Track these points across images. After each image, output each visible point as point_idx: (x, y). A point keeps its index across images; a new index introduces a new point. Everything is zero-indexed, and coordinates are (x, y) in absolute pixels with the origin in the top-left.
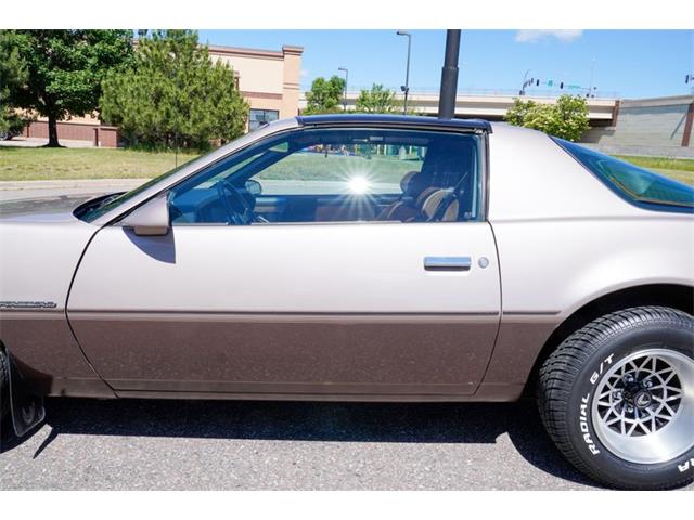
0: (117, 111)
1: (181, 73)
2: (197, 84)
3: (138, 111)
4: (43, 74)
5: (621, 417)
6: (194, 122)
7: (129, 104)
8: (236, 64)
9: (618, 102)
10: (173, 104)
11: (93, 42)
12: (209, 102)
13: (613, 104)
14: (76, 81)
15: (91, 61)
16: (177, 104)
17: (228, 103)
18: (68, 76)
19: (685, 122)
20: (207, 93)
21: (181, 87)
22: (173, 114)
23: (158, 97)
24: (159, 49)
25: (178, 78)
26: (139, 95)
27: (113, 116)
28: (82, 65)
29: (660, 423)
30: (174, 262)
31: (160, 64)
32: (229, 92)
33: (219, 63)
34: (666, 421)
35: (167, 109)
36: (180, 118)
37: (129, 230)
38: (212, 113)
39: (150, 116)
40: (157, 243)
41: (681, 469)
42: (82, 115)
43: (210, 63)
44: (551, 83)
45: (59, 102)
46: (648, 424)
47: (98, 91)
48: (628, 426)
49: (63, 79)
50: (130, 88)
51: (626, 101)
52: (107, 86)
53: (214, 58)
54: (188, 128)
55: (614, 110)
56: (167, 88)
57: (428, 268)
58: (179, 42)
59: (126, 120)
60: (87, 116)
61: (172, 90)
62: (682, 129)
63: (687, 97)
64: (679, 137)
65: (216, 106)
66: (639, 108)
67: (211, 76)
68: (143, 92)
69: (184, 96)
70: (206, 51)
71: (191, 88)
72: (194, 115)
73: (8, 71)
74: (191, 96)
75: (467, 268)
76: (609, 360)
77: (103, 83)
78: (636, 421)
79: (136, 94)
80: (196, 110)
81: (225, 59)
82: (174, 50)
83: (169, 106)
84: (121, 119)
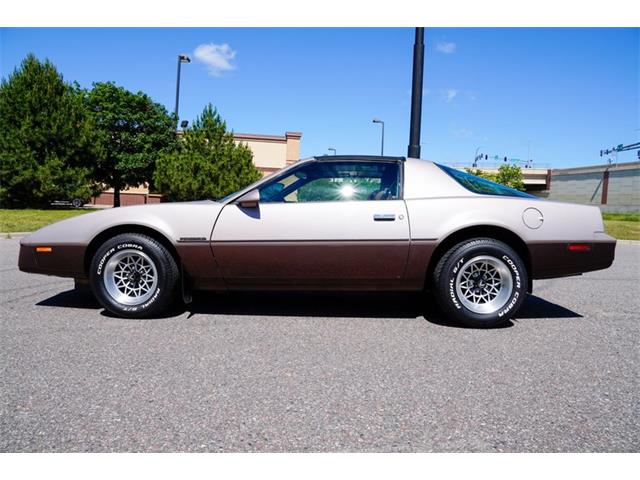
0: (166, 181)
1: (213, 153)
2: (225, 160)
3: (182, 181)
4: (114, 157)
5: (473, 294)
6: (222, 188)
7: (175, 176)
8: (253, 146)
9: (549, 171)
10: (207, 176)
11: (149, 133)
12: (233, 174)
13: (546, 173)
14: (136, 161)
15: (147, 146)
16: (209, 174)
17: (247, 174)
18: (131, 158)
19: (602, 185)
20: (232, 167)
21: (213, 162)
22: (206, 182)
23: (197, 169)
24: (197, 136)
25: (211, 157)
26: (182, 169)
27: (163, 184)
28: (140, 149)
29: (492, 297)
30: (259, 218)
31: (198, 147)
32: (248, 165)
33: (240, 145)
34: (494, 296)
35: (203, 180)
36: (212, 186)
37: (240, 205)
38: (235, 181)
39: (190, 184)
40: (251, 209)
41: (500, 315)
42: (137, 186)
43: (234, 145)
44: (496, 157)
45: (123, 176)
46: (486, 298)
47: (152, 167)
48: (477, 299)
49: (127, 160)
50: (176, 164)
51: (556, 170)
52: (159, 163)
53: (237, 143)
54: (218, 193)
55: (547, 177)
56: (203, 164)
57: (376, 220)
58: (212, 131)
59: (172, 187)
60: (141, 186)
61: (207, 165)
62: (600, 191)
63: (602, 167)
64: (599, 198)
65: (238, 176)
66: (566, 176)
67: (234, 155)
68: (185, 167)
69: (215, 169)
70: (231, 137)
71: (221, 163)
72: (221, 183)
73: (94, 155)
74: (220, 169)
75: (393, 220)
76: (462, 261)
77: (157, 161)
78: (481, 296)
79: (181, 169)
80: (224, 179)
81: (244, 143)
82: (208, 137)
83: (204, 177)
84: (168, 187)
